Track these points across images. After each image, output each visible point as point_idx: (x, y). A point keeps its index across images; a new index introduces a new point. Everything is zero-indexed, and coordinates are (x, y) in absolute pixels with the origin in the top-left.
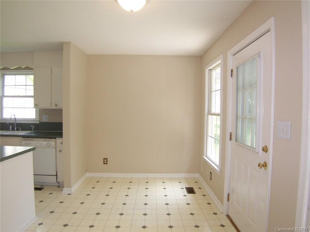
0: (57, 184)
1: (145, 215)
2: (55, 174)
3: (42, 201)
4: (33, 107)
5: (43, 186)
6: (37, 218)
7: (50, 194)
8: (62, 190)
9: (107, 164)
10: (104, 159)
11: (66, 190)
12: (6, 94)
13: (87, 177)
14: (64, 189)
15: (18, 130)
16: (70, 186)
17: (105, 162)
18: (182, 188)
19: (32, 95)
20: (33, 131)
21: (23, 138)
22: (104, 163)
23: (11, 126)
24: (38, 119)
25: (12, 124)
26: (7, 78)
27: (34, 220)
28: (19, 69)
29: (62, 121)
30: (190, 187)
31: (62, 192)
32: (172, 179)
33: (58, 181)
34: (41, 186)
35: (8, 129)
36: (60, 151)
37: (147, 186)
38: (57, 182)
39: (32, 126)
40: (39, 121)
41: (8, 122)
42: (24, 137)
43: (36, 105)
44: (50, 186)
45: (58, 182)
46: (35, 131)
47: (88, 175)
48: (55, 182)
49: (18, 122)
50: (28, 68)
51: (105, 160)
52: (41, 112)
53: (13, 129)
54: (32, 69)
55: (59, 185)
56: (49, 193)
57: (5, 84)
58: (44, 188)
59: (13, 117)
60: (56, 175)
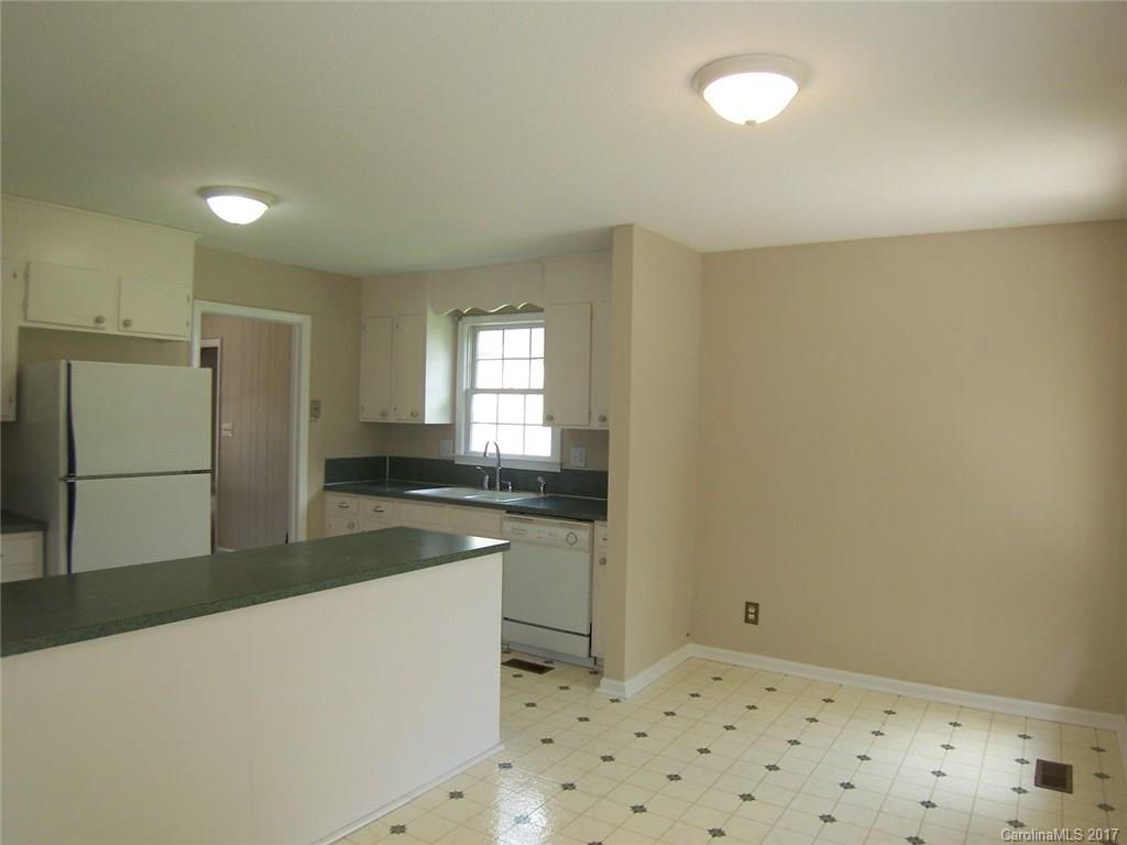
0: (590, 663)
1: (826, 821)
2: (586, 633)
3: (533, 705)
4: (541, 422)
5: (551, 662)
6: (503, 747)
7: (562, 688)
8: (597, 684)
9: (755, 622)
10: (748, 604)
11: (607, 686)
12: (479, 385)
13: (691, 657)
14: (604, 681)
15: (504, 488)
16: (620, 677)
17: (751, 617)
18: (1022, 761)
19: (541, 387)
20: (542, 495)
21: (508, 512)
22: (747, 620)
23: (487, 477)
24: (558, 459)
25: (490, 471)
26: (483, 336)
27: (494, 752)
28: (509, 311)
29: (607, 467)
30: (1058, 761)
31: (598, 690)
32: (993, 719)
33: (593, 654)
34: (546, 662)
35: (478, 485)
36: (603, 562)
37: (884, 725)
38: (590, 656)
39: (540, 479)
40: (561, 464)
41: (479, 464)
42: (510, 509)
43: (549, 419)
44: (571, 663)
45: (596, 658)
46: (548, 495)
47: (692, 649)
48: (585, 655)
49: (504, 465)
50: (531, 309)
51: (752, 610)
52: (568, 438)
53: (492, 486)
54: (542, 310)
55: (596, 668)
56: (561, 685)
57: (480, 356)
58: (552, 669)
59: (492, 450)
60: (590, 635)
